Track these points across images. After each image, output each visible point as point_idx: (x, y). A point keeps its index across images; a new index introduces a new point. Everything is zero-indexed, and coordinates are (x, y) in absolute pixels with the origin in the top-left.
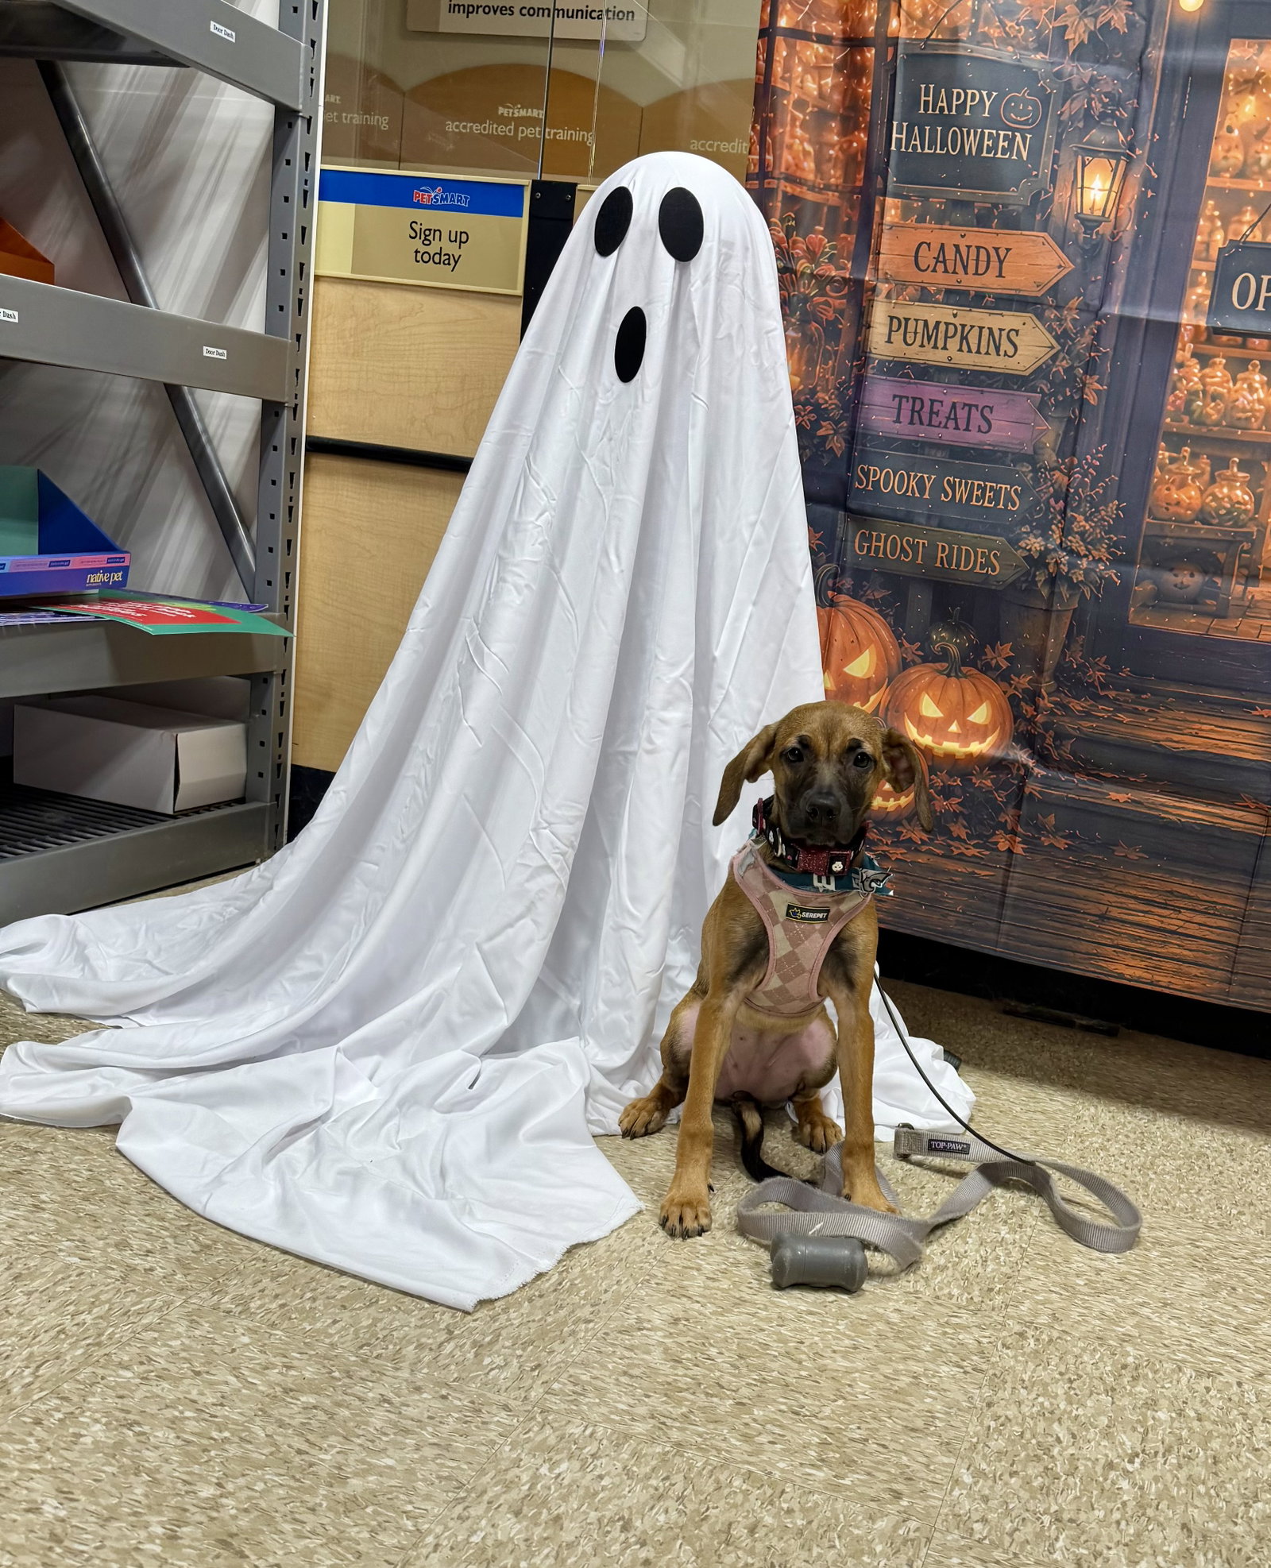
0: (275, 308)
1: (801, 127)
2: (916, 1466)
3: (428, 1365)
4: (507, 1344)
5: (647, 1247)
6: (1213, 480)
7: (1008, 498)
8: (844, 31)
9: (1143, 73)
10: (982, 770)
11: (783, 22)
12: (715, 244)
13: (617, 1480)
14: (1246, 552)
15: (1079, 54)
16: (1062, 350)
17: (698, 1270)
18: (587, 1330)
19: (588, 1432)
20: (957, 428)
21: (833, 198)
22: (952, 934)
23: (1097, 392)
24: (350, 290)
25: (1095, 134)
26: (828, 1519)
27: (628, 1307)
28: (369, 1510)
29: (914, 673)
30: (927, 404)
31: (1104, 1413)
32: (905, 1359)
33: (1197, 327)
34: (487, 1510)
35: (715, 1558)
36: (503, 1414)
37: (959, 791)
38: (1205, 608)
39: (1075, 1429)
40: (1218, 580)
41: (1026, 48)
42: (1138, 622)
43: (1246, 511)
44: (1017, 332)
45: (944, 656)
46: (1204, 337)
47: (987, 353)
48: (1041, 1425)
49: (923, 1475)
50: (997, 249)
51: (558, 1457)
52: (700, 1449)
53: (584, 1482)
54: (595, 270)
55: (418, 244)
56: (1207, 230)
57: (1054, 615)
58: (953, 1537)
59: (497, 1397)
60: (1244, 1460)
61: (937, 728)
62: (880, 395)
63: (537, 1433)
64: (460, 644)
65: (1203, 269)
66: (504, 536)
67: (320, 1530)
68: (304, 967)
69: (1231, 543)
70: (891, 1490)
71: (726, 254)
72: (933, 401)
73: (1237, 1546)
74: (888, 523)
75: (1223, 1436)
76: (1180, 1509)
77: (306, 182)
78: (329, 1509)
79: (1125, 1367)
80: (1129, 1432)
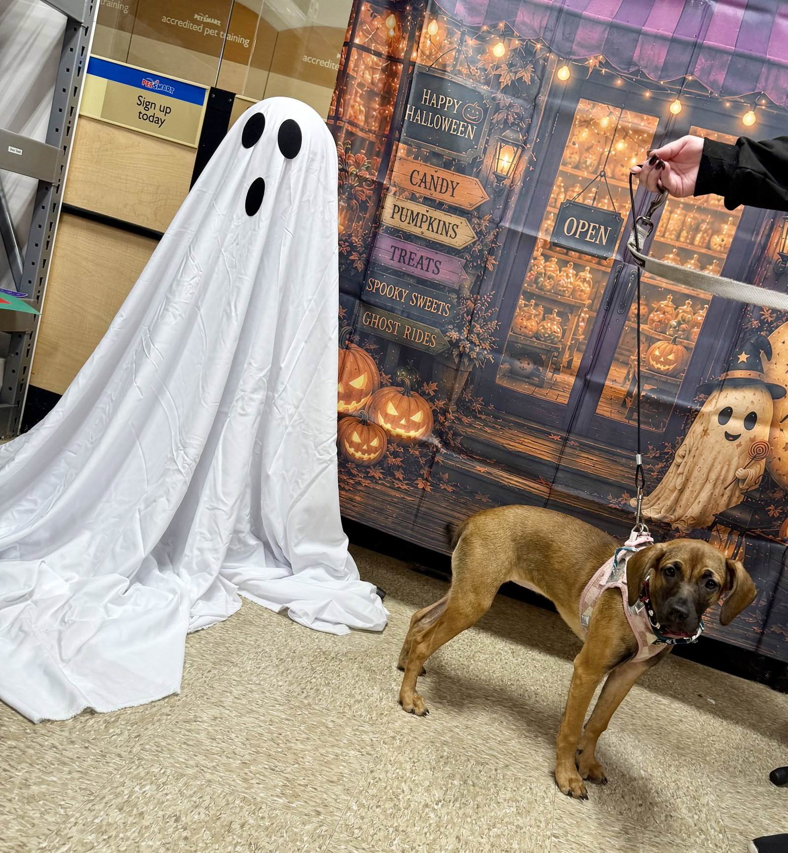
0: (53, 129)
1: (360, 97)
2: (330, 800)
3: (79, 730)
4: (123, 723)
5: (204, 679)
6: (544, 319)
7: (444, 310)
8: (388, 52)
9: (535, 106)
10: (415, 445)
11: (357, 41)
12: (307, 153)
13: (175, 796)
14: (556, 357)
15: (505, 91)
16: (479, 240)
17: (230, 693)
18: (167, 720)
19: (162, 771)
20: (422, 269)
21: (372, 137)
22: (389, 528)
23: (493, 264)
24: (99, 126)
25: (508, 132)
26: (282, 823)
27: (190, 709)
28: (41, 803)
29: (386, 390)
30: (408, 254)
31: (428, 779)
32: (333, 746)
33: (545, 241)
34: (105, 807)
35: (222, 838)
36: (118, 759)
37: (401, 455)
38: (534, 382)
39: (412, 786)
40: (541, 369)
41: (479, 82)
42: (500, 383)
43: (558, 337)
44: (457, 226)
45: (402, 384)
46: (548, 247)
47: (441, 234)
48: (396, 783)
49: (334, 805)
50: (452, 182)
51: (145, 783)
52: (220, 784)
53: (158, 796)
54: (240, 154)
55: (141, 108)
56: (557, 192)
57: (460, 372)
58: (344, 836)
59: (115, 750)
60: (492, 808)
61: (394, 421)
62: (385, 244)
63: (135, 769)
64: (139, 340)
65: (552, 212)
66: (171, 286)
67: (13, 811)
68: (26, 505)
69: (548, 352)
70: (316, 811)
71: (312, 158)
72: (411, 253)
73: (481, 849)
74: (381, 311)
75: (484, 795)
76: (457, 829)
77: (81, 62)
78: (19, 800)
79: (442, 757)
80: (438, 789)
